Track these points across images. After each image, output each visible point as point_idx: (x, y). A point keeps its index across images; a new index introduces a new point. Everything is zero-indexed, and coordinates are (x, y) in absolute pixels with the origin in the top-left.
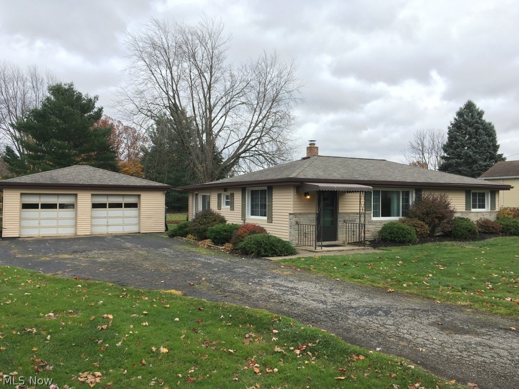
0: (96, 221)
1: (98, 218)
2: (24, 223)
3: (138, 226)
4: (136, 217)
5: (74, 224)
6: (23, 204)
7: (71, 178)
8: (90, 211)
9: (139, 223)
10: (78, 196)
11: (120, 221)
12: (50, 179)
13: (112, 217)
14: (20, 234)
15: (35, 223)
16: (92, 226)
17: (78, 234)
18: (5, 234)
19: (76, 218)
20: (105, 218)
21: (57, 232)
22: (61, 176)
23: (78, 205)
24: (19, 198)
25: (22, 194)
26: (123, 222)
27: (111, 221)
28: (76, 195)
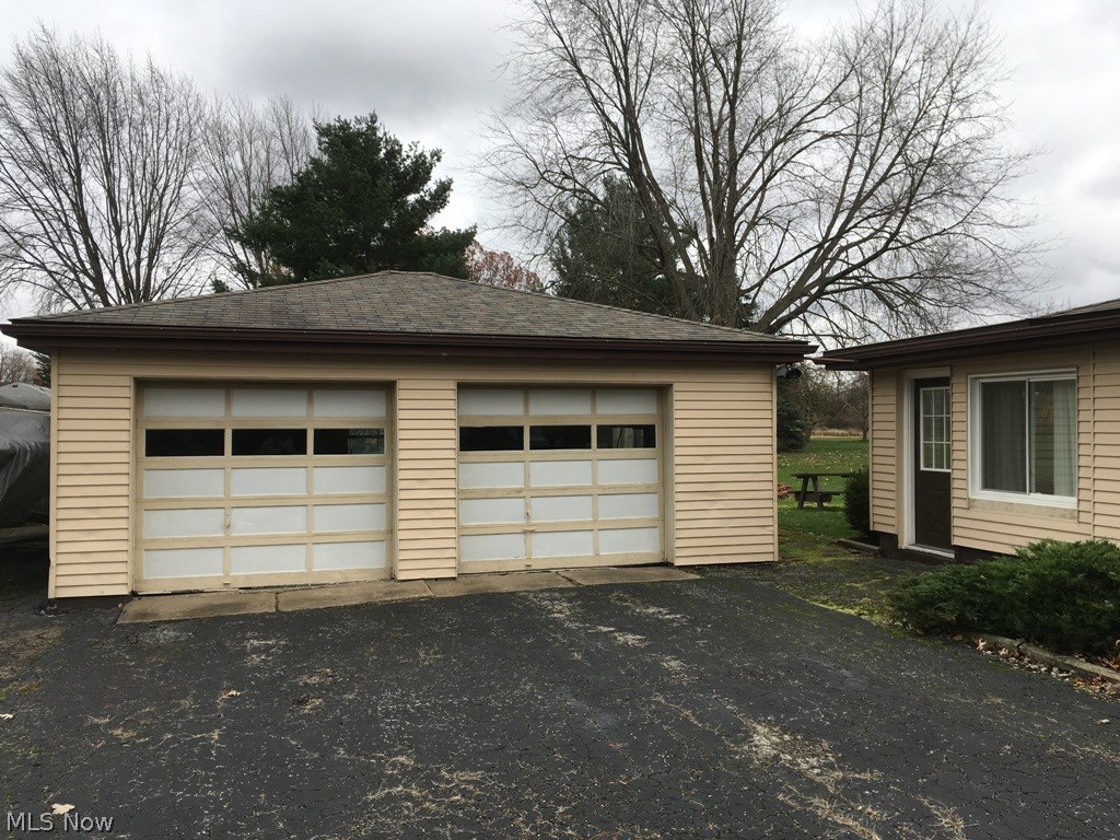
0: (479, 514)
1: (488, 495)
2: (158, 525)
3: (656, 532)
4: (645, 491)
5: (383, 527)
6: (151, 434)
7: (365, 310)
8: (452, 464)
9: (664, 521)
10: (400, 394)
11: (579, 510)
12: (273, 313)
13: (545, 494)
14: (136, 581)
15: (206, 524)
16: (463, 533)
17: (401, 576)
18: (62, 581)
19: (390, 497)
20: (516, 494)
21: (309, 562)
22: (324, 304)
23: (401, 435)
24: (128, 403)
25: (141, 385)
26: (595, 515)
27: (544, 512)
28: (389, 388)
